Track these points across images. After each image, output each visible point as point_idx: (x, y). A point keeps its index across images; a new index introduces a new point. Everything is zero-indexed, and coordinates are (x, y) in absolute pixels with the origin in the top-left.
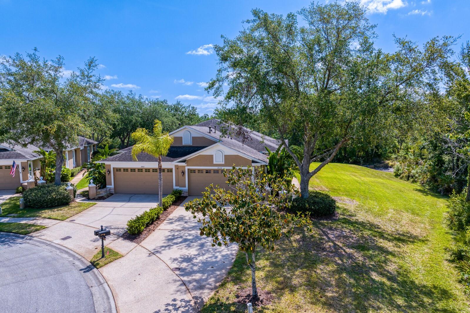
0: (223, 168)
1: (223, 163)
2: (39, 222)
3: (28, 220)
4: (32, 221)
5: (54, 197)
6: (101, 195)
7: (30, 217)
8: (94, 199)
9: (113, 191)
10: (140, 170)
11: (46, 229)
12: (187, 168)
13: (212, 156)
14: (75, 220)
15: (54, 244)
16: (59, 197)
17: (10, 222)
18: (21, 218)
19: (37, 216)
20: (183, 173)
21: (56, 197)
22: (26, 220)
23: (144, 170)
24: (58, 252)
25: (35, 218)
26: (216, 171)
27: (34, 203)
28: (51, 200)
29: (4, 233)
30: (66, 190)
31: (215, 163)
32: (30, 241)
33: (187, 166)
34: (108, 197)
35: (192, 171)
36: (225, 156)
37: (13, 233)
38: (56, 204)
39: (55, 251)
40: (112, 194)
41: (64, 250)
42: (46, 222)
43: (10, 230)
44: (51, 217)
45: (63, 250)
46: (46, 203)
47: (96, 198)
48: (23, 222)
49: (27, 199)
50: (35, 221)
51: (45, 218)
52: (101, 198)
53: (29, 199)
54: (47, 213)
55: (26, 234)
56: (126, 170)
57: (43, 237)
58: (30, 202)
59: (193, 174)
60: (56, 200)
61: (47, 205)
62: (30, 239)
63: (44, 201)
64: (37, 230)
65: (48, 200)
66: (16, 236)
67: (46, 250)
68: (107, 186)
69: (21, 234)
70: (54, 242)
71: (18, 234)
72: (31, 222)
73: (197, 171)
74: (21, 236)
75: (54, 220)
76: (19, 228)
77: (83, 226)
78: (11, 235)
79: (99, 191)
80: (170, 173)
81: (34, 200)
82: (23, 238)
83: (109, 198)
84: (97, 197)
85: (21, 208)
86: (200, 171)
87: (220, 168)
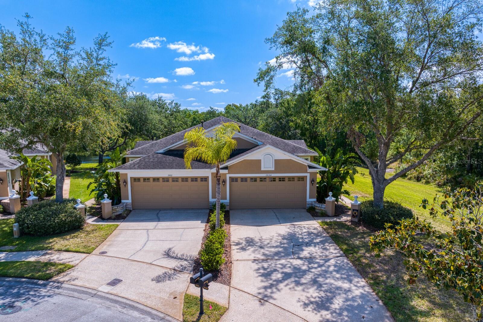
0: (273, 175)
1: (274, 169)
2: (55, 257)
3: (38, 255)
4: (43, 257)
5: (63, 219)
6: (118, 213)
7: (36, 250)
8: (110, 219)
9: (130, 207)
10: (166, 180)
11: (73, 268)
12: (228, 176)
13: (259, 161)
14: (106, 252)
15: (104, 295)
16: (69, 219)
17: (9, 260)
18: (24, 253)
19: (46, 249)
20: (224, 181)
21: (65, 219)
22: (33, 255)
23: (170, 180)
24: (119, 308)
25: (44, 252)
26: (262, 179)
27: (35, 230)
28: (59, 224)
29: (11, 279)
30: (75, 208)
31: (263, 169)
32: (60, 290)
33: (229, 173)
34: (127, 215)
35: (233, 179)
36: (275, 160)
37: (26, 278)
38: (67, 229)
39: (114, 306)
40: (131, 211)
41: (126, 304)
42: (65, 257)
43: (19, 274)
44: (70, 249)
45: (123, 303)
46: (52, 228)
47: (113, 218)
48: (32, 259)
49: (23, 224)
50: (47, 256)
51: (59, 251)
52: (120, 218)
53: (27, 224)
54: (58, 243)
55: (47, 279)
56: (146, 179)
57: (76, 282)
58: (28, 228)
59: (234, 183)
60: (67, 223)
61: (54, 231)
62: (58, 288)
63: (49, 226)
64: (60, 272)
65: (56, 224)
66: (33, 283)
67: (98, 306)
68: (123, 201)
69: (39, 279)
70: (100, 289)
71: (35, 279)
72: (44, 259)
73: (239, 180)
74: (41, 282)
75: (75, 254)
76: (32, 271)
77: (124, 260)
78: (23, 282)
79: (115, 208)
80: (204, 183)
81: (35, 226)
82: (45, 286)
83: (129, 216)
84: (113, 216)
85: (16, 236)
86: (244, 180)
87: (269, 175)
